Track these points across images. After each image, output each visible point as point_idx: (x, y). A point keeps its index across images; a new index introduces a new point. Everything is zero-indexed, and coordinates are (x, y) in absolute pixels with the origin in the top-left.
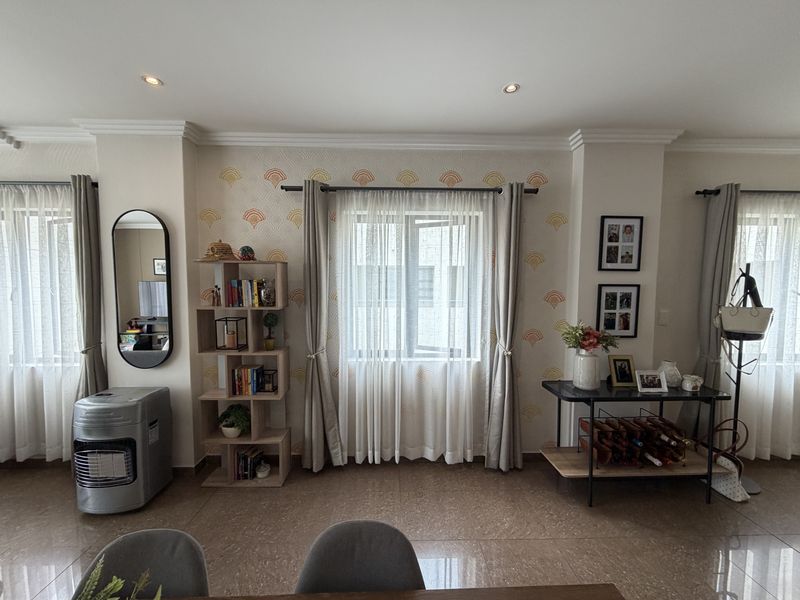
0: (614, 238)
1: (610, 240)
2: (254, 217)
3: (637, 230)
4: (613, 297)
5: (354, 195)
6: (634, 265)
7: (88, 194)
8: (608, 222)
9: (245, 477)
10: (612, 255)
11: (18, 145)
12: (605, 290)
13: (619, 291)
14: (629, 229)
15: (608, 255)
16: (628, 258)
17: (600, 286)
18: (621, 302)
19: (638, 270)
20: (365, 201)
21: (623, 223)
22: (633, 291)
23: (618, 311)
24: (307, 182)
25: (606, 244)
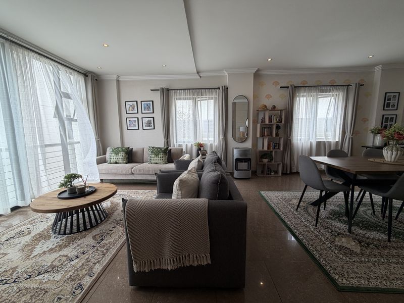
0: (389, 99)
1: (388, 100)
2: (269, 96)
3: (397, 97)
4: (388, 118)
5: (302, 89)
6: (395, 108)
7: (225, 90)
8: (388, 94)
9: (269, 174)
10: (388, 105)
11: (201, 77)
12: (385, 117)
13: (390, 117)
14: (395, 96)
15: (387, 105)
16: (393, 106)
17: (383, 115)
18: (390, 120)
19: (397, 109)
20: (305, 90)
21: (392, 94)
22: (394, 116)
23: (389, 123)
24: (291, 85)
25: (386, 101)
